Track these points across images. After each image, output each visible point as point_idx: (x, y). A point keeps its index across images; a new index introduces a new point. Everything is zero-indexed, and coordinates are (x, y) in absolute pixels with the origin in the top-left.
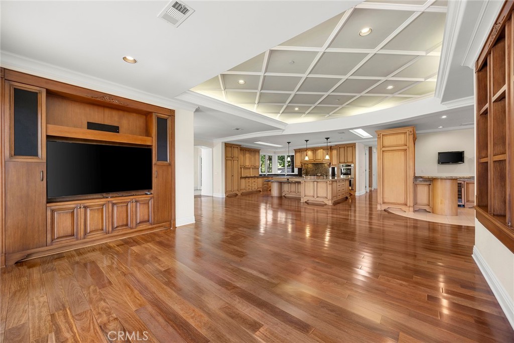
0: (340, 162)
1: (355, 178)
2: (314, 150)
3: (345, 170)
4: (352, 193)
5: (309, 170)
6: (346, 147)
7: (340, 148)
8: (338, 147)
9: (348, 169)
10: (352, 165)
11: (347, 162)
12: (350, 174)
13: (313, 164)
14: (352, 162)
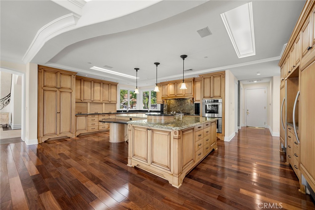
0: (204, 97)
1: (223, 118)
2: (176, 83)
3: (210, 107)
4: (219, 137)
5: (171, 106)
6: (212, 78)
7: (204, 78)
8: (203, 78)
9: (214, 106)
10: (220, 101)
11: (214, 97)
12: (217, 113)
13: (175, 99)
14: (220, 97)
